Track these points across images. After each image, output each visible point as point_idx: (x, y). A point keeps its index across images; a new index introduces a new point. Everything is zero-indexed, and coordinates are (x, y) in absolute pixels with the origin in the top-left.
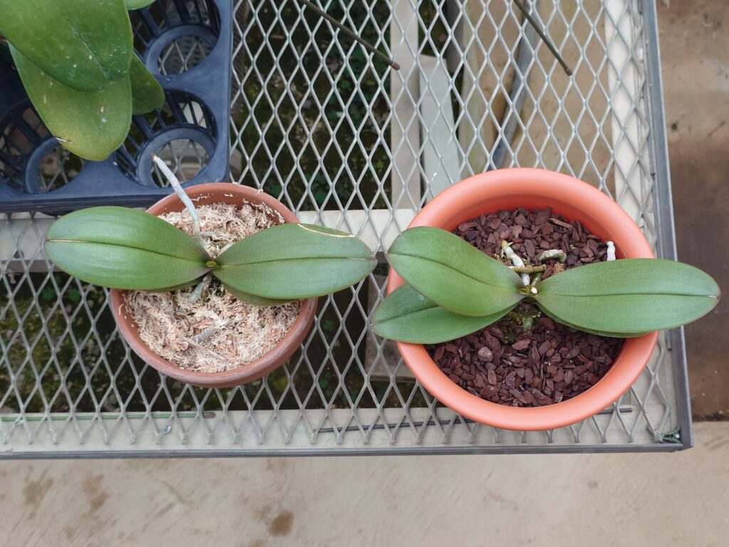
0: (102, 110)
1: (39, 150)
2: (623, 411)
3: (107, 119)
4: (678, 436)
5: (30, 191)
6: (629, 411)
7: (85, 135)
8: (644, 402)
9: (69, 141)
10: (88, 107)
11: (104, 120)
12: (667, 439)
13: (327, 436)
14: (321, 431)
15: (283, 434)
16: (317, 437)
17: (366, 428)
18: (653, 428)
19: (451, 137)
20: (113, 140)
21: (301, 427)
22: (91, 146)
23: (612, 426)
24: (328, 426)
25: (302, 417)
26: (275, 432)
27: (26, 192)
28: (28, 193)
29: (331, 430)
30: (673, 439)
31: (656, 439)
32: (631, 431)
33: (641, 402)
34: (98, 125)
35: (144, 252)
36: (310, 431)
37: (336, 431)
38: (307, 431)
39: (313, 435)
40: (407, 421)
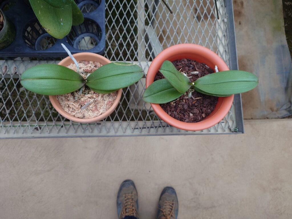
0: (61, 20)
1: (39, 38)
2: (222, 122)
3: (63, 23)
4: (237, 130)
5: (36, 49)
6: (223, 122)
7: (55, 28)
8: (228, 120)
9: (49, 30)
10: (56, 18)
11: (62, 24)
12: (235, 130)
13: (136, 130)
14: (135, 128)
15: (123, 130)
16: (133, 131)
17: (148, 128)
18: (231, 127)
19: (157, 40)
20: (65, 31)
21: (128, 128)
22: (57, 33)
23: (219, 127)
24: (137, 127)
25: (128, 125)
26: (120, 129)
27: (35, 49)
28: (36, 50)
29: (137, 128)
30: (236, 131)
31: (232, 131)
32: (225, 128)
33: (227, 120)
34: (60, 25)
35: (62, 80)
36: (131, 129)
37: (139, 128)
38: (130, 129)
39: (132, 130)
40: (161, 125)
